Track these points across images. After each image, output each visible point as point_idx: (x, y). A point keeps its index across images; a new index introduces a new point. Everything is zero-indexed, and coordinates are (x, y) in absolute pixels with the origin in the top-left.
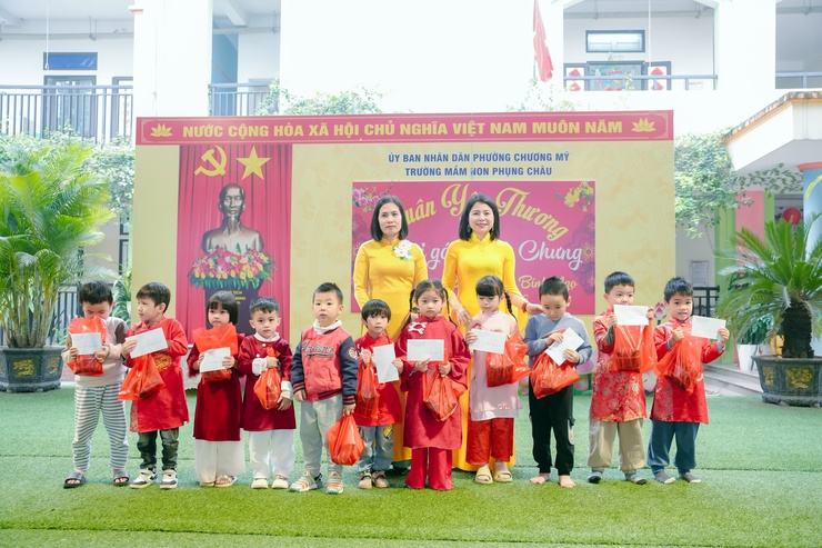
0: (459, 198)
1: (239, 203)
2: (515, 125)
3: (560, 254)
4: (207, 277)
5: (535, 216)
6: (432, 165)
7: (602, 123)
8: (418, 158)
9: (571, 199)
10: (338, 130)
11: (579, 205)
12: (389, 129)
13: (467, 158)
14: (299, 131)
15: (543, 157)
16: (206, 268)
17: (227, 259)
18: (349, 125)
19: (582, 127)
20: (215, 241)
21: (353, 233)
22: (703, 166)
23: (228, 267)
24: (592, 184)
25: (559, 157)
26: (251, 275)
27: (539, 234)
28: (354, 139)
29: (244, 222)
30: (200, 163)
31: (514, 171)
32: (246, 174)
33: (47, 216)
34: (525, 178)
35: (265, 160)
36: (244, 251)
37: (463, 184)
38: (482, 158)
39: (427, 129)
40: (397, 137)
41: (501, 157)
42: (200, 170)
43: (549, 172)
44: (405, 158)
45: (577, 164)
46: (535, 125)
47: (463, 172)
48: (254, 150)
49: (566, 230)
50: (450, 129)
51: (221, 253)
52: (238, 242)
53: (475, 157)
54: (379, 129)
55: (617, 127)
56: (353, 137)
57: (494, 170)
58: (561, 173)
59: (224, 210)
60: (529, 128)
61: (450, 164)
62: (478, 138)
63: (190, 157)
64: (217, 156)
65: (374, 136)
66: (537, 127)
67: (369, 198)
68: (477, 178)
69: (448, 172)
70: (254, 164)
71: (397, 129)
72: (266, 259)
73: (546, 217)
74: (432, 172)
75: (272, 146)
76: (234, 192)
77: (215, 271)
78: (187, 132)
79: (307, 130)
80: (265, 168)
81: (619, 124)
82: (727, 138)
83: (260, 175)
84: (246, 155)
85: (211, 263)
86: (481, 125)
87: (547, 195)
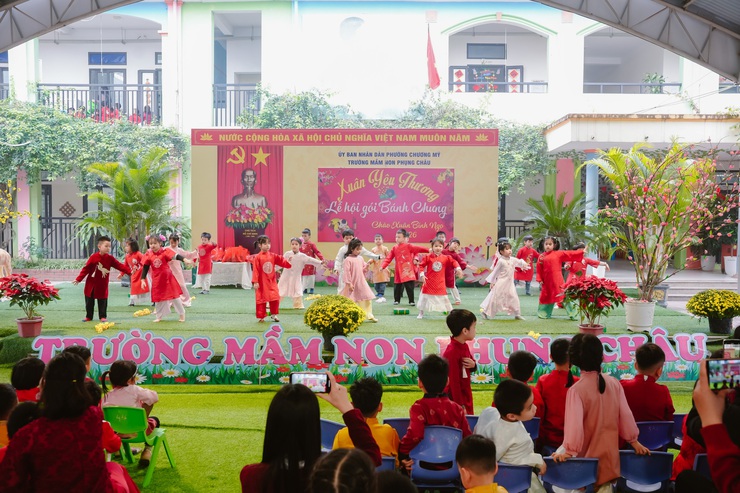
0: (378, 177)
1: (253, 180)
2: (410, 136)
3: (434, 210)
4: (235, 222)
5: (421, 188)
6: (363, 158)
7: (459, 136)
8: (355, 155)
9: (441, 179)
10: (309, 138)
11: (445, 182)
12: (339, 138)
13: (383, 155)
14: (287, 138)
15: (425, 155)
16: (234, 217)
17: (247, 212)
18: (316, 135)
19: (448, 138)
20: (240, 201)
21: (319, 198)
22: (530, 148)
23: (248, 216)
24: (452, 170)
25: (435, 155)
26: (260, 221)
27: (423, 198)
28: (319, 143)
29: (256, 191)
30: (230, 156)
31: (409, 163)
32: (257, 162)
33: (147, 189)
34: (415, 166)
35: (268, 155)
36: (256, 207)
37: (381, 169)
38: (391, 155)
39: (361, 138)
40: (344, 143)
41: (402, 155)
42: (230, 160)
43: (429, 163)
44: (348, 154)
45: (445, 159)
46: (421, 136)
47: (381, 163)
48: (261, 149)
49: (438, 196)
50: (373, 138)
51: (243, 208)
52: (253, 202)
53: (388, 154)
54: (333, 138)
55: (467, 138)
56: (318, 142)
57: (398, 162)
58: (435, 164)
59: (244, 184)
60: (418, 138)
61: (374, 158)
62: (389, 143)
63: (223, 152)
64: (239, 152)
65: (330, 141)
66: (423, 138)
67: (328, 177)
68: (389, 166)
69: (372, 162)
70: (261, 157)
71: (343, 138)
72: (269, 212)
73: (427, 189)
74: (363, 163)
75: (272, 147)
76: (250, 173)
77: (240, 218)
78: (222, 138)
79: (291, 138)
80: (267, 159)
81: (468, 136)
82: (545, 131)
83: (265, 163)
84: (256, 152)
85: (237, 214)
86: (391, 136)
87: (428, 176)
